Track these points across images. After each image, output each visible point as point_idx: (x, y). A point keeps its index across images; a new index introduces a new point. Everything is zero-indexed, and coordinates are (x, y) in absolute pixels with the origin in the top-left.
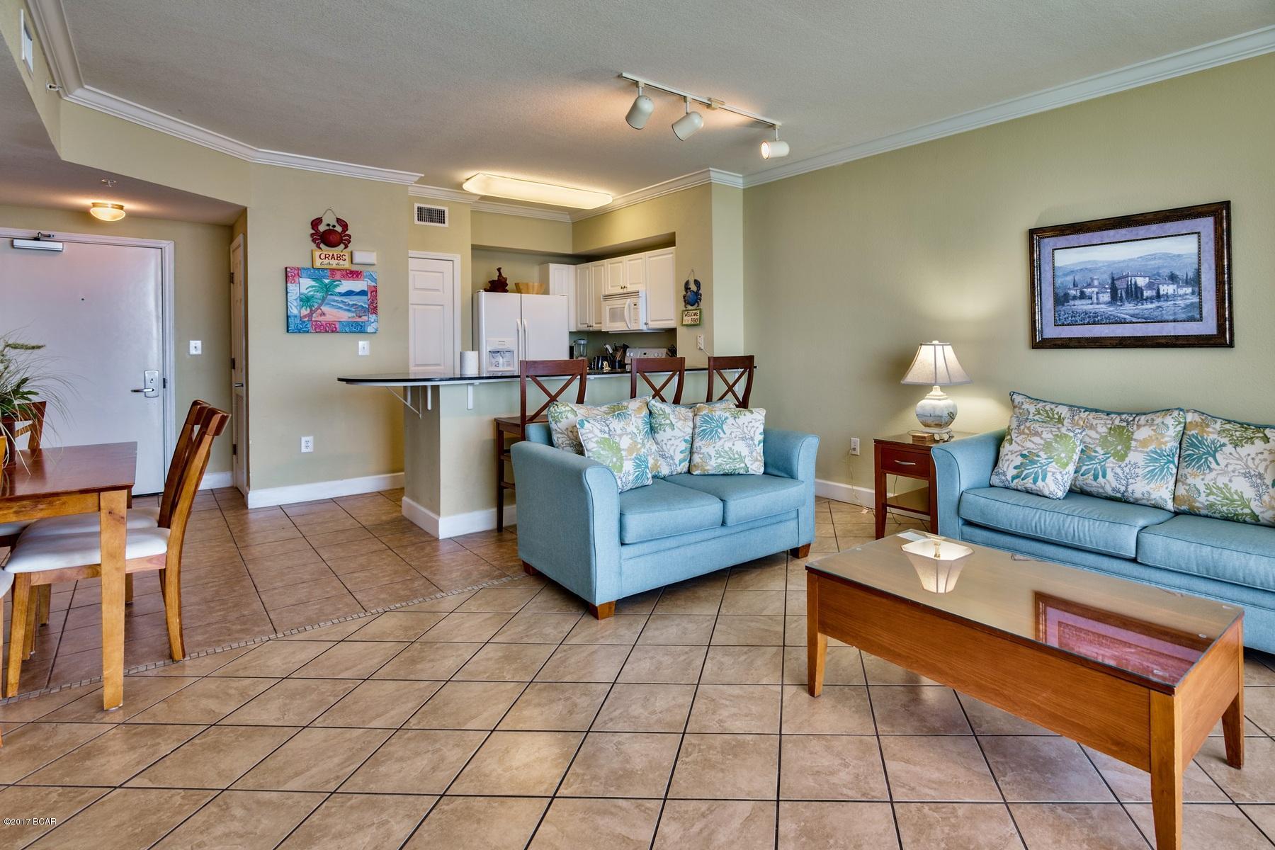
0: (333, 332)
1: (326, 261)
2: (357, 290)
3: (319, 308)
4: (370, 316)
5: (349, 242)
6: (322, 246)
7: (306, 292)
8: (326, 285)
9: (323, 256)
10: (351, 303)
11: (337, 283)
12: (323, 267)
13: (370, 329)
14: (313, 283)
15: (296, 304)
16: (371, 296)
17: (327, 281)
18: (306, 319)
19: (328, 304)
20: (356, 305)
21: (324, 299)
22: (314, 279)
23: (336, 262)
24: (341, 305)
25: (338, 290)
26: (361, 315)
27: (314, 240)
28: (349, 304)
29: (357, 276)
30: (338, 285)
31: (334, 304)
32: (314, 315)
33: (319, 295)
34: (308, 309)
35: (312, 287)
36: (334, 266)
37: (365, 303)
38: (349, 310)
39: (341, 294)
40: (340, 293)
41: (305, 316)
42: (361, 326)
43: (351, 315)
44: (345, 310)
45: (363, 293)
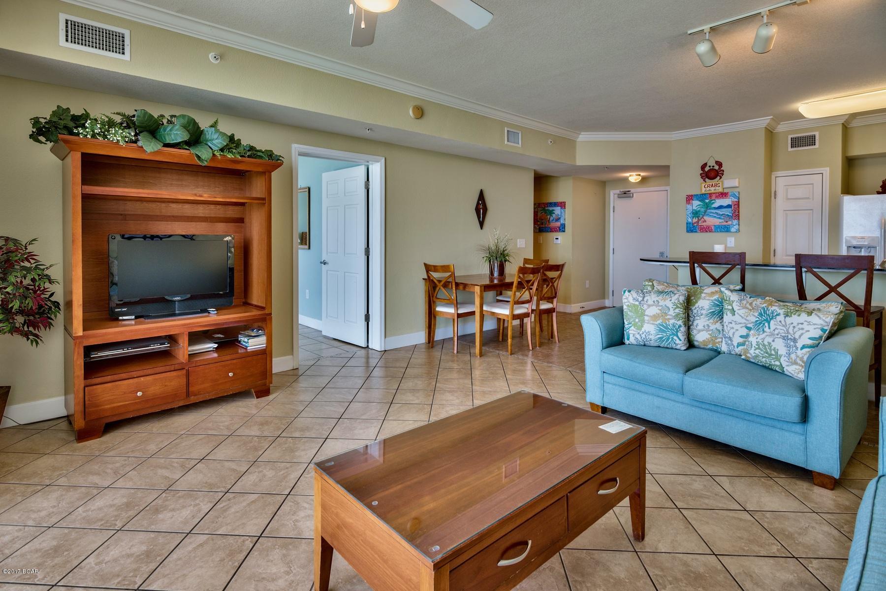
0: (710, 232)
1: (709, 188)
2: (725, 205)
3: (702, 217)
4: (733, 221)
5: (723, 174)
6: (707, 180)
7: (696, 208)
8: (707, 203)
9: (706, 186)
10: (721, 213)
11: (713, 201)
12: (706, 192)
13: (733, 230)
14: (700, 203)
15: (690, 216)
16: (734, 207)
17: (707, 201)
18: (696, 225)
19: (708, 215)
20: (724, 214)
21: (705, 212)
22: (700, 201)
23: (714, 188)
24: (715, 215)
25: (713, 206)
26: (727, 220)
27: (702, 177)
28: (720, 214)
29: (725, 196)
30: (714, 203)
31: (711, 214)
32: (700, 222)
33: (703, 210)
34: (697, 218)
35: (699, 205)
36: (713, 191)
37: (730, 213)
38: (720, 218)
39: (715, 208)
40: (714, 208)
41: (695, 223)
42: (727, 228)
43: (721, 221)
44: (718, 218)
45: (729, 206)
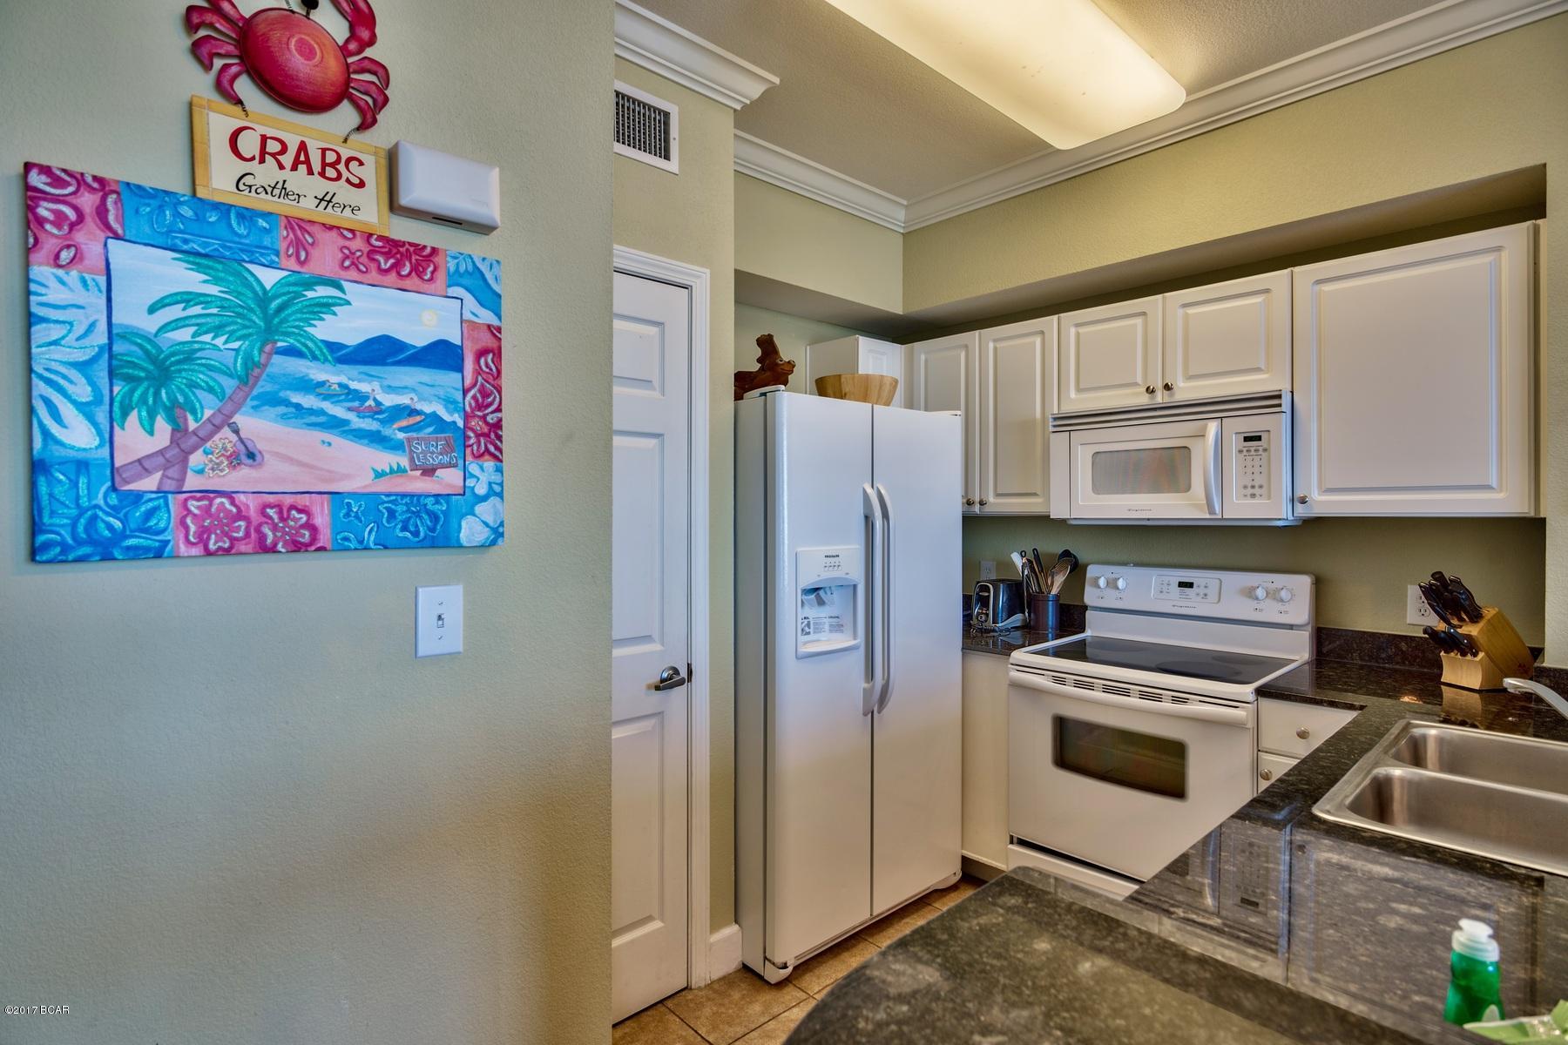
0: (297, 547)
1: (267, 173)
2: (418, 337)
3: (223, 421)
4: (473, 468)
5: (382, 98)
6: (244, 87)
7: (150, 324)
8: (263, 299)
9: (249, 145)
10: (389, 400)
11: (322, 292)
12: (245, 200)
13: (471, 530)
14: (192, 280)
15: (83, 392)
16: (478, 372)
17: (269, 277)
18: (149, 483)
19: (273, 400)
20: (413, 412)
21: (250, 375)
22: (197, 258)
23: (319, 186)
24: (339, 411)
25: (326, 329)
26: (431, 461)
27: (201, 52)
28: (378, 409)
29: (417, 270)
30: (326, 306)
31: (308, 401)
32: (196, 459)
33: (225, 348)
34: (163, 427)
35: (188, 299)
36: (307, 207)
37: (449, 402)
38: (376, 439)
39: (342, 355)
40: (333, 347)
41: (143, 466)
42: (434, 517)
43: (387, 459)
44: (360, 435)
45: (441, 355)
